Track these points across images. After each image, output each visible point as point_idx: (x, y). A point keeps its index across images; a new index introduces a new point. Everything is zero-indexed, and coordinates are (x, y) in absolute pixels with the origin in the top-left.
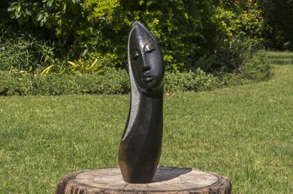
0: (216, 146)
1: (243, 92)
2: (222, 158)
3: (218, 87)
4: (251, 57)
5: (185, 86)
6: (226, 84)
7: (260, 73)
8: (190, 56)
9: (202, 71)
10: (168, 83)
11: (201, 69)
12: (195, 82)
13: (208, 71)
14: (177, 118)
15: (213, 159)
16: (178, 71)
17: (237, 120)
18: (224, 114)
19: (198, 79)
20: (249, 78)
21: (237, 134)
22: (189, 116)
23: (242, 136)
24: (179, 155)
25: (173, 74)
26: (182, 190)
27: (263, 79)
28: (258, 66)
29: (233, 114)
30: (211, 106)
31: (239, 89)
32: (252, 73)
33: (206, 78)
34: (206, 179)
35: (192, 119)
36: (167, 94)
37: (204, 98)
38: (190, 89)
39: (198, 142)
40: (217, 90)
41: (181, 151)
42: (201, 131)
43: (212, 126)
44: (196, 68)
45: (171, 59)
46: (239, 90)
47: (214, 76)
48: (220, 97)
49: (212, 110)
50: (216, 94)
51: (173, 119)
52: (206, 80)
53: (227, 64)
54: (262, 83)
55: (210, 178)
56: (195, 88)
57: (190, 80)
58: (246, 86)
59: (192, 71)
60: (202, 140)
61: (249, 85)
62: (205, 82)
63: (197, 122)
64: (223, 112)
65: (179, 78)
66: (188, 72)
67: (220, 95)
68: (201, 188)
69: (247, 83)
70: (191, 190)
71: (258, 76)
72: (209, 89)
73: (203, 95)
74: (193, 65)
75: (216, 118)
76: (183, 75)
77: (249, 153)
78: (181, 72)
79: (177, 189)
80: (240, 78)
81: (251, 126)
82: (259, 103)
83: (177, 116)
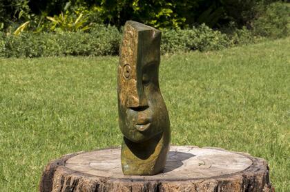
0: (229, 117)
1: (257, 52)
2: (238, 132)
3: (227, 46)
4: (265, 10)
5: (187, 45)
6: (236, 43)
7: (277, 30)
8: (192, 9)
9: (207, 28)
10: (167, 42)
11: (207, 24)
12: (199, 40)
13: (214, 27)
14: (180, 84)
15: (228, 133)
16: (179, 28)
17: (252, 84)
18: (236, 78)
19: (202, 36)
20: (264, 35)
21: (254, 103)
22: (195, 82)
23: (260, 104)
24: (185, 129)
25: (173, 31)
26: (208, 179)
27: (280, 37)
28: (274, 20)
29: (248, 79)
30: (220, 69)
31: (251, 47)
32: (267, 30)
33: (213, 35)
34: (236, 162)
35: (198, 85)
36: (167, 55)
37: (211, 59)
38: (193, 48)
39: (208, 112)
40: (225, 50)
41: (187, 123)
42: (211, 100)
43: (223, 93)
44: (201, 24)
45: (170, 14)
46: (252, 49)
47: (222, 33)
48: (230, 57)
49: (221, 73)
50: (224, 54)
51: (176, 86)
52: (212, 37)
53: (236, 18)
54: (279, 41)
55: (241, 160)
56: (200, 47)
57: (193, 38)
58: (260, 44)
59: (196, 27)
60: (213, 110)
61: (264, 44)
62: (211, 41)
63: (204, 88)
64: (235, 75)
65: (180, 36)
66: (191, 28)
67: (230, 55)
68: (232, 174)
69: (261, 41)
70: (220, 177)
71: (274, 33)
72: (216, 48)
73: (210, 56)
74: (195, 21)
75: (227, 83)
76: (185, 32)
77: (271, 125)
78: (182, 28)
79: (202, 176)
80: (253, 35)
81: (270, 92)
82: (277, 64)
83: (180, 80)
